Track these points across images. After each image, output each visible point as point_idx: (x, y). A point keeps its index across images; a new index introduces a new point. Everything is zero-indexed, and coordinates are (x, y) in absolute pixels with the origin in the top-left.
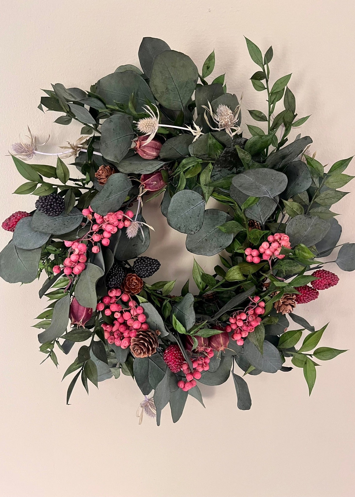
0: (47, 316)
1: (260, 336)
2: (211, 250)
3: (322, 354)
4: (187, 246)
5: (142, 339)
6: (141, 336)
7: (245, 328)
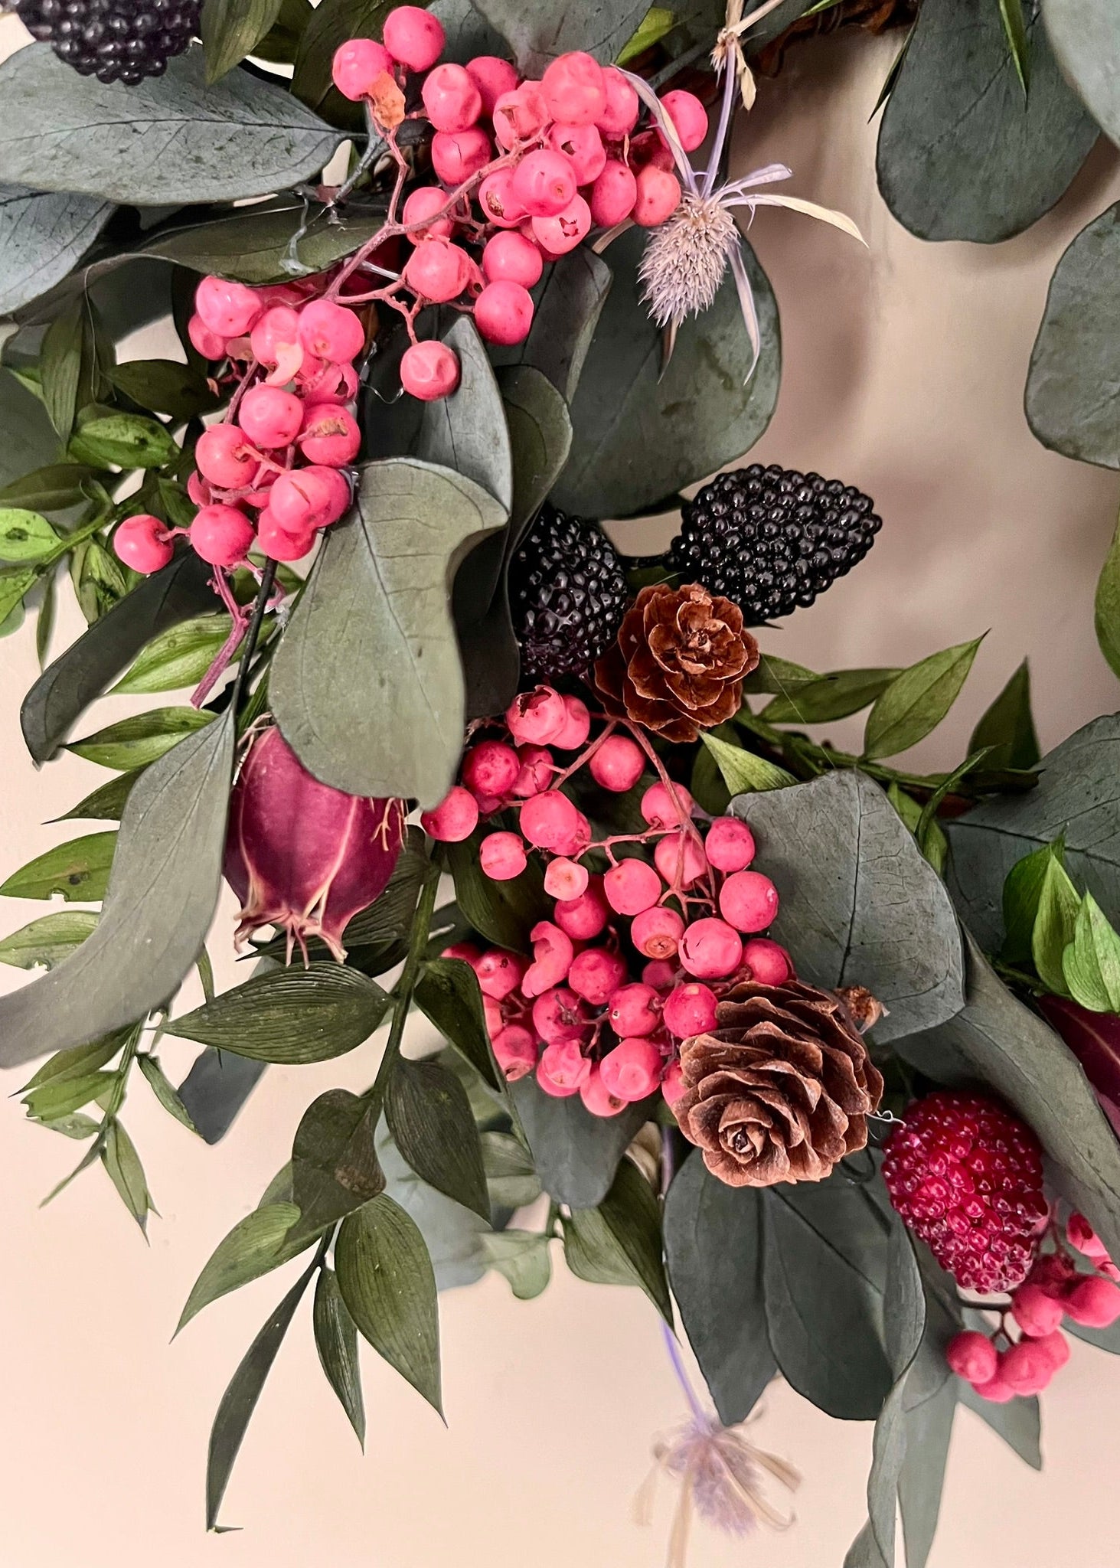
0: (74, 880)
4: (1036, 421)
5: (775, 1048)
6: (767, 1028)
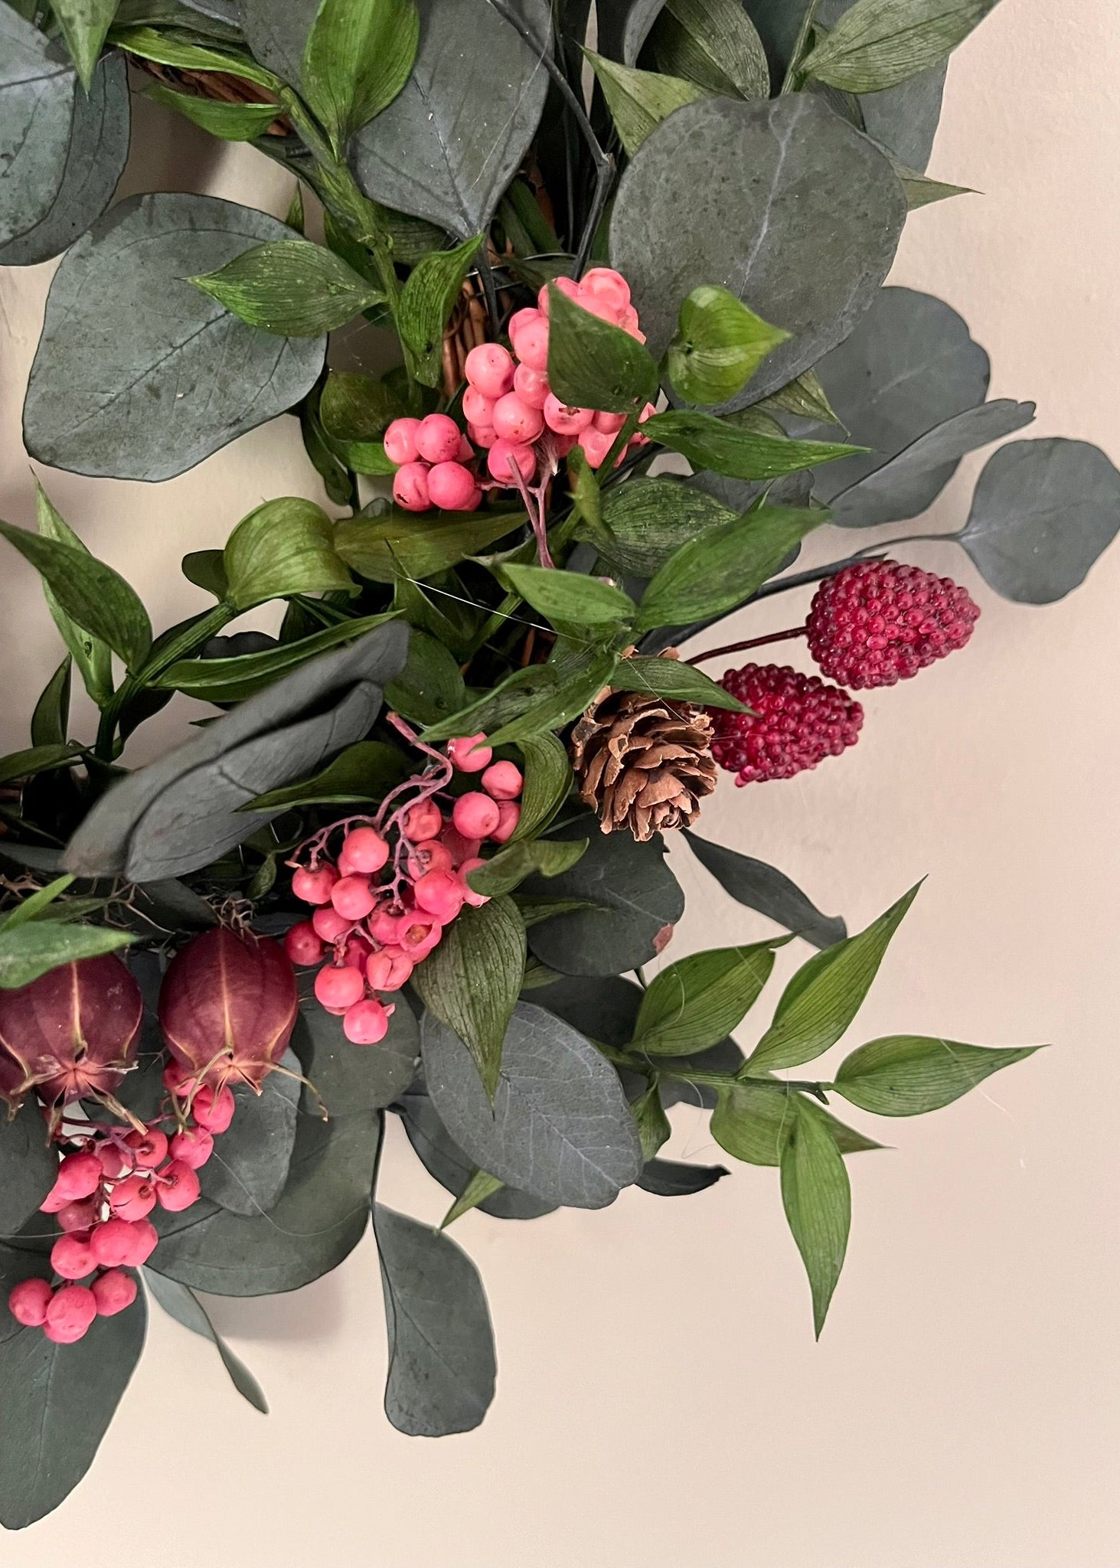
1: (489, 975)
2: (176, 446)
3: (888, 1077)
4: (30, 430)
7: (383, 927)
